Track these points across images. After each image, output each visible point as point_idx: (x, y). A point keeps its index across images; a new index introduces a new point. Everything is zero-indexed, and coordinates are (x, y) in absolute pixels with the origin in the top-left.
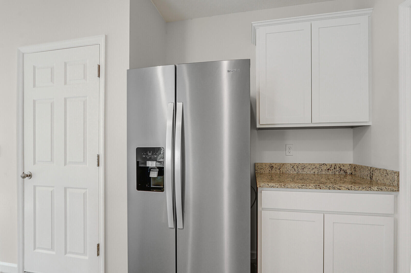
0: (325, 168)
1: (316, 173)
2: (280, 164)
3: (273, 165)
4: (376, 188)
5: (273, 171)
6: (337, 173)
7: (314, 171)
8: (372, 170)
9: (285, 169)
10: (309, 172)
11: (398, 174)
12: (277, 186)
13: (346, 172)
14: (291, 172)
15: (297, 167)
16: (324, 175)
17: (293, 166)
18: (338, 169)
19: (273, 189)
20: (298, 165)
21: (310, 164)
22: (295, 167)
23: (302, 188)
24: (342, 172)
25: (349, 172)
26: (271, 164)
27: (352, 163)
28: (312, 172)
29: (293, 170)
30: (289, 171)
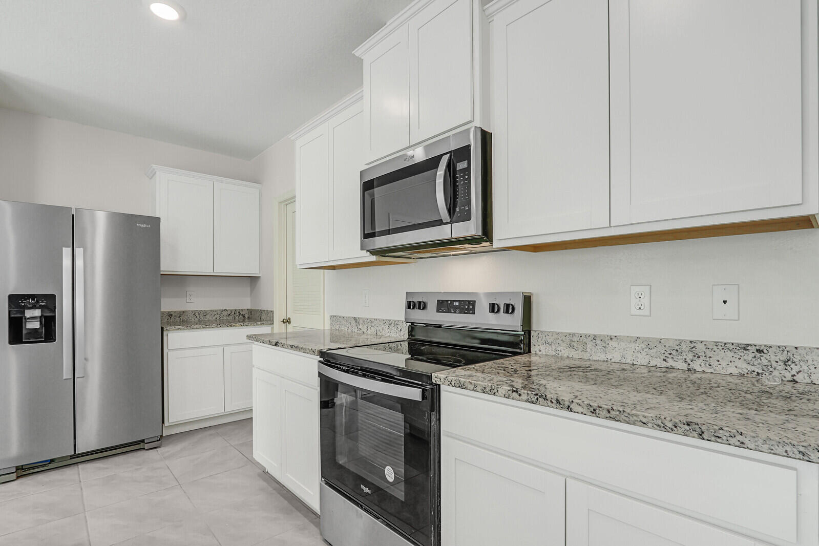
0: (225, 313)
1: (218, 319)
2: (181, 312)
3: (172, 313)
4: (259, 323)
5: (172, 320)
6: (237, 317)
7: (215, 317)
8: (261, 312)
9: (186, 317)
10: (211, 319)
11: (272, 312)
12: (183, 328)
13: (244, 317)
14: (193, 320)
15: (199, 314)
16: (225, 321)
17: (194, 313)
18: (237, 314)
19: (179, 331)
20: (199, 312)
21: (211, 311)
22: (197, 314)
23: (206, 328)
24: (241, 316)
25: (247, 316)
26: (169, 312)
27: (249, 308)
28: (214, 318)
29: (195, 317)
30: (190, 318)
